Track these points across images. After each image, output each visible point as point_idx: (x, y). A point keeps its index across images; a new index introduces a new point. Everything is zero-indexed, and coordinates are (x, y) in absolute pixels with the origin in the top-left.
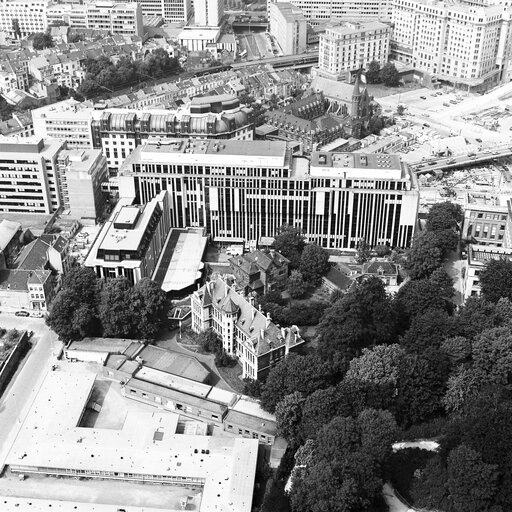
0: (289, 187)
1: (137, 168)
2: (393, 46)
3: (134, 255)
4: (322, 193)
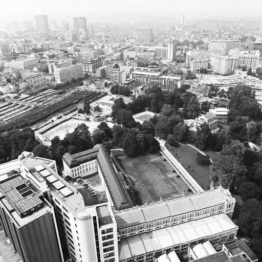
0: (158, 79)
1: (133, 74)
3: (127, 84)
4: (163, 81)
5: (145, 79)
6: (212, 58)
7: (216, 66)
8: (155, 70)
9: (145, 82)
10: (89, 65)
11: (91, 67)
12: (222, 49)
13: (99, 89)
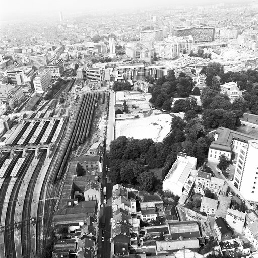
0: (145, 70)
1: (118, 69)
2: (155, 53)
3: (123, 79)
4: (151, 71)
5: (132, 72)
6: (157, 46)
7: (163, 53)
8: (131, 63)
9: (132, 75)
10: (55, 69)
11: (59, 71)
12: (153, 38)
13: (94, 89)
